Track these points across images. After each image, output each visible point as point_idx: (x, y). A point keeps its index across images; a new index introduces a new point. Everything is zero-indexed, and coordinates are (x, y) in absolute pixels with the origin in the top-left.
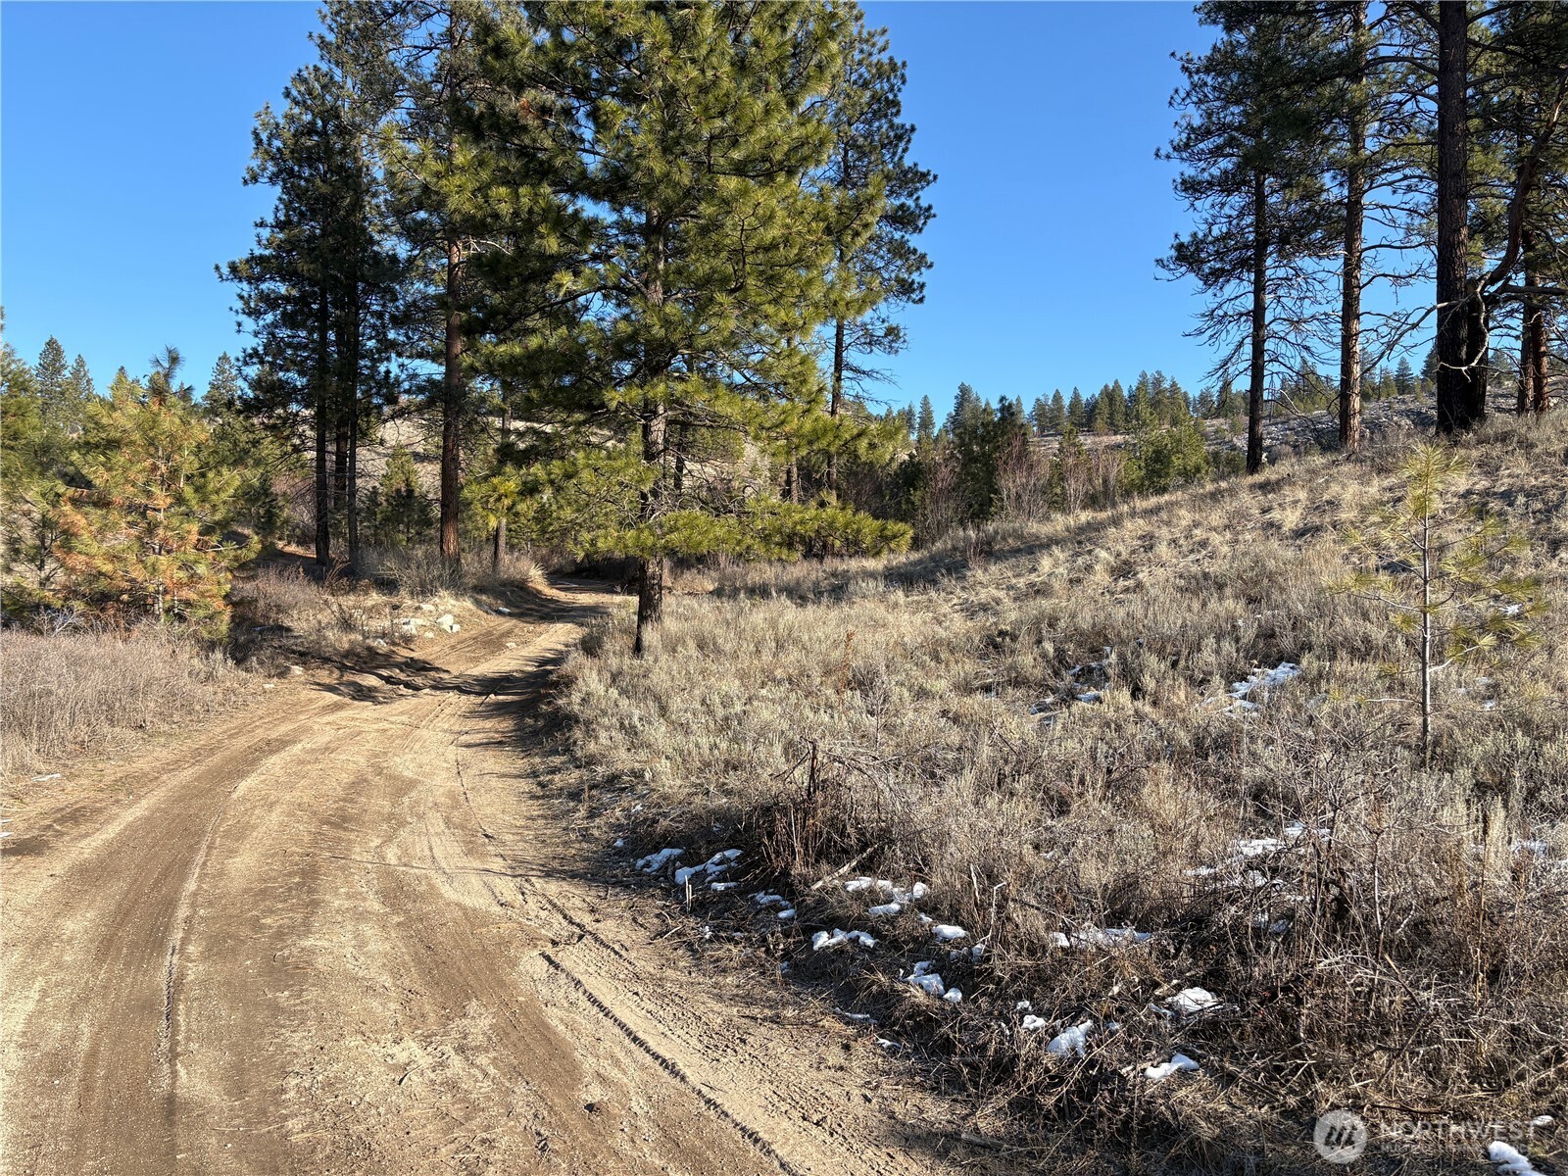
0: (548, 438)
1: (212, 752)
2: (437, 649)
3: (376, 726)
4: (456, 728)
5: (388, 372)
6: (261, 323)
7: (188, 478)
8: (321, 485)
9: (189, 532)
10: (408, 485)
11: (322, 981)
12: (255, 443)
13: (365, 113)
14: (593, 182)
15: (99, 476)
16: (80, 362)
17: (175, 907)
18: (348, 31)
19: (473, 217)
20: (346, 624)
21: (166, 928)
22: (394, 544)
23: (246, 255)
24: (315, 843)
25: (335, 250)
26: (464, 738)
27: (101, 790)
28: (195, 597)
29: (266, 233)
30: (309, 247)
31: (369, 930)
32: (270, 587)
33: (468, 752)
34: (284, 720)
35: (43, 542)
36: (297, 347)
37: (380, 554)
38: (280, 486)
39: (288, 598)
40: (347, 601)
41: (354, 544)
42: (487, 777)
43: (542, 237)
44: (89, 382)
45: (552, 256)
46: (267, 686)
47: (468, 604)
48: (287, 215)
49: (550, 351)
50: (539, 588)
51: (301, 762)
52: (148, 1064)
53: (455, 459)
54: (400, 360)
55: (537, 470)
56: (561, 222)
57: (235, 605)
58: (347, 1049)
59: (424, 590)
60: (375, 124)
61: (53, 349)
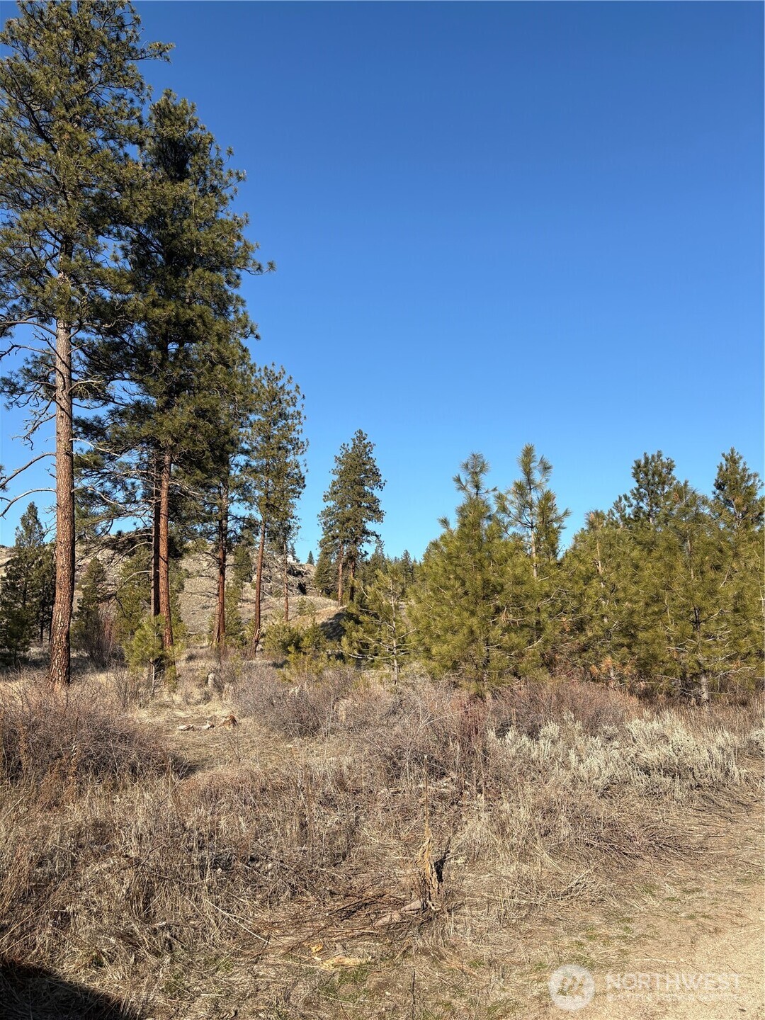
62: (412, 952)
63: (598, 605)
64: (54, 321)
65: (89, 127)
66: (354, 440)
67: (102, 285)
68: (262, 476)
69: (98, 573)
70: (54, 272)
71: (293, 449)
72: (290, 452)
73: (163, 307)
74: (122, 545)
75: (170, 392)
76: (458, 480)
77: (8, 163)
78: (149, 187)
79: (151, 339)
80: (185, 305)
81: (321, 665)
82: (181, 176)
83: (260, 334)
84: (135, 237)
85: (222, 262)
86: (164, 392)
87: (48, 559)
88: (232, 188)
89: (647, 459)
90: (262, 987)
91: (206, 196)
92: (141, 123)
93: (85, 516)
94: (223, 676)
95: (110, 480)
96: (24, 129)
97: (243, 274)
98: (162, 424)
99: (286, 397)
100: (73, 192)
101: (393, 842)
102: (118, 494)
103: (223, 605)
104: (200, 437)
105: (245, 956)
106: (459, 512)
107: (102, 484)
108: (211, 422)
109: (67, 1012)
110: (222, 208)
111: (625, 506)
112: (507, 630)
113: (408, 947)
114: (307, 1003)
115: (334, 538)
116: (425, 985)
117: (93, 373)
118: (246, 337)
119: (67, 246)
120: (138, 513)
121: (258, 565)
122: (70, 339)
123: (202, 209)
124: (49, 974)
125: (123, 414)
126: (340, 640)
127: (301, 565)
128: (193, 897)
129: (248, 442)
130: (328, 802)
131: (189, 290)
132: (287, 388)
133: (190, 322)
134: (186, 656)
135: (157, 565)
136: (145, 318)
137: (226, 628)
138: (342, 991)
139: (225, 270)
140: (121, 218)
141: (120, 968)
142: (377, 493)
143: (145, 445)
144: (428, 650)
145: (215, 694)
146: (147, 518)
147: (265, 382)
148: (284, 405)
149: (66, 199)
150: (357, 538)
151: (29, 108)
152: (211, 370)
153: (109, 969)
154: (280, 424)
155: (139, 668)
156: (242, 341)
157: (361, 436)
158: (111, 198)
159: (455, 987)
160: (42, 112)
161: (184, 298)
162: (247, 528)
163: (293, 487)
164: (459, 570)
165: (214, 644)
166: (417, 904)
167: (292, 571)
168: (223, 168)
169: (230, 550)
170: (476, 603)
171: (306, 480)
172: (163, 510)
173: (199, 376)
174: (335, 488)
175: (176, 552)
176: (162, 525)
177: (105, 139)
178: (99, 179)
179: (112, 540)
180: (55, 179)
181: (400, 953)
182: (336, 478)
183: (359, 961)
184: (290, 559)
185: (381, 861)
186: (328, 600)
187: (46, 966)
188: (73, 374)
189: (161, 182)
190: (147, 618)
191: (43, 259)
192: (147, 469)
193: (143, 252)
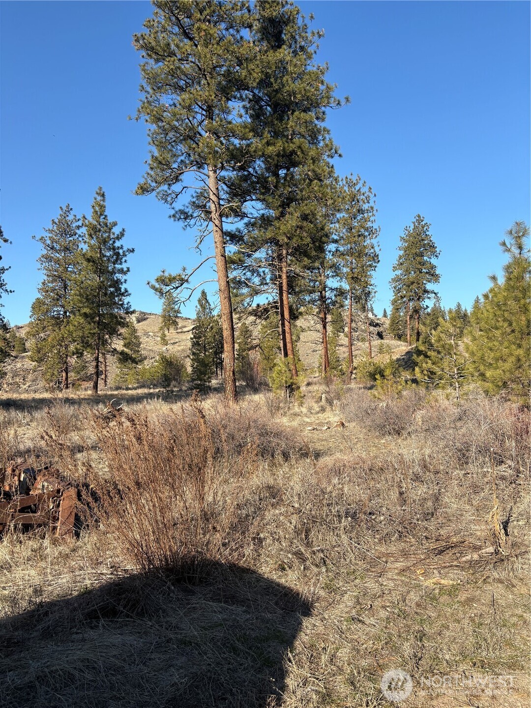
62: (490, 580)
64: (206, 166)
65: (216, 23)
66: (414, 223)
67: (233, 136)
68: (348, 257)
69: (246, 332)
70: (203, 133)
71: (369, 235)
72: (367, 237)
73: (274, 144)
74: (261, 313)
75: (283, 205)
76: (504, 244)
77: (169, 62)
78: (258, 58)
79: (267, 169)
80: (288, 140)
81: (400, 387)
82: (279, 44)
83: (342, 154)
84: (251, 97)
85: (311, 104)
86: (279, 206)
87: (216, 325)
88: (315, 44)
90: (386, 592)
91: (297, 56)
92: (249, 11)
93: (236, 296)
94: (332, 396)
95: (249, 271)
96: (176, 34)
97: (327, 110)
98: (279, 228)
99: (362, 197)
100: (210, 73)
101: (468, 507)
102: (255, 280)
103: (326, 348)
104: (305, 234)
105: (372, 572)
106: (506, 269)
107: (245, 274)
108: (311, 222)
109: (268, 595)
110: (309, 62)
113: (487, 577)
114: (418, 605)
115: (402, 297)
116: (502, 602)
117: (232, 198)
118: (332, 157)
119: (209, 113)
120: (269, 291)
121: (348, 320)
122: (217, 177)
123: (295, 66)
124: (254, 572)
125: (254, 225)
126: (414, 370)
127: (378, 319)
128: (335, 534)
129: (337, 233)
130: (417, 478)
131: (290, 129)
132: (362, 191)
133: (293, 152)
134: (305, 383)
135: (283, 325)
136: (263, 155)
137: (330, 364)
138: (442, 600)
139: (314, 110)
140: (242, 85)
141: (296, 572)
142: (434, 261)
143: (269, 244)
144: (482, 375)
145: (328, 407)
146: (274, 294)
147: (346, 188)
148: (361, 203)
149: (206, 79)
150: (420, 296)
151: (177, 18)
152: (309, 185)
153: (289, 572)
154: (359, 218)
155: (278, 391)
156: (329, 160)
157: (419, 219)
158: (234, 72)
159: (525, 606)
160: (186, 20)
161: (288, 136)
162: (339, 295)
163: (370, 263)
164: (506, 314)
165: (323, 375)
166: (491, 549)
167: (373, 324)
168: (308, 30)
169: (329, 311)
170: (522, 338)
171: (379, 257)
172: (285, 287)
173: (301, 191)
174: (401, 261)
175: (294, 316)
176: (285, 298)
177: (227, 29)
178: (225, 61)
179: (254, 310)
180: (198, 67)
181: (481, 580)
182: (402, 253)
183: (451, 582)
184: (370, 315)
185: (459, 519)
186: (399, 343)
187: (253, 568)
188: (221, 201)
189: (266, 52)
190: (280, 359)
191: (196, 125)
192: (272, 261)
193: (257, 107)
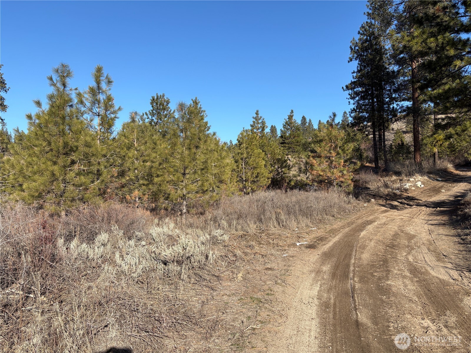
0: (454, 119)
1: (352, 224)
2: (416, 193)
3: (399, 217)
4: (427, 219)
5: (393, 107)
6: (355, 100)
7: (340, 147)
8: (375, 144)
9: (341, 162)
10: (402, 142)
11: (395, 295)
12: (355, 135)
13: (382, 30)
14: (466, 26)
15: (318, 150)
16: (310, 121)
17: (349, 267)
18: (376, 8)
19: (422, 51)
20: (386, 186)
21: (348, 272)
22: (398, 160)
23: (350, 82)
24: (385, 252)
25: (375, 74)
26: (430, 222)
27: (327, 233)
28: (344, 180)
29: (355, 75)
30: (367, 76)
31: (407, 282)
32: (363, 176)
33: (433, 227)
34: (370, 215)
35: (306, 168)
36: (365, 105)
37: (395, 164)
38: (363, 147)
39: (368, 179)
40: (386, 179)
41: (386, 161)
42: (441, 235)
43: (448, 51)
44: (312, 125)
45: (452, 56)
46: (365, 205)
47: (426, 178)
48: (361, 68)
49: (453, 89)
50: (452, 171)
51: (378, 228)
52: (349, 310)
53: (418, 131)
54: (397, 103)
55: (451, 130)
56: (453, 44)
57: (354, 182)
58: (407, 318)
59: (410, 174)
60: (385, 32)
61: (304, 118)
63: (133, 163)
76: (51, 79)
89: (158, 97)
106: (49, 98)
111: (145, 118)
112: (79, 174)
142: (3, 95)
144: (21, 186)
164: (46, 135)
170: (58, 157)
